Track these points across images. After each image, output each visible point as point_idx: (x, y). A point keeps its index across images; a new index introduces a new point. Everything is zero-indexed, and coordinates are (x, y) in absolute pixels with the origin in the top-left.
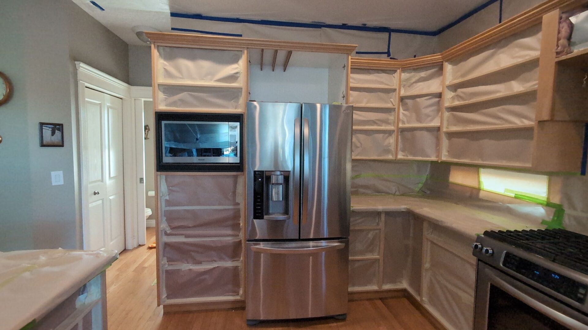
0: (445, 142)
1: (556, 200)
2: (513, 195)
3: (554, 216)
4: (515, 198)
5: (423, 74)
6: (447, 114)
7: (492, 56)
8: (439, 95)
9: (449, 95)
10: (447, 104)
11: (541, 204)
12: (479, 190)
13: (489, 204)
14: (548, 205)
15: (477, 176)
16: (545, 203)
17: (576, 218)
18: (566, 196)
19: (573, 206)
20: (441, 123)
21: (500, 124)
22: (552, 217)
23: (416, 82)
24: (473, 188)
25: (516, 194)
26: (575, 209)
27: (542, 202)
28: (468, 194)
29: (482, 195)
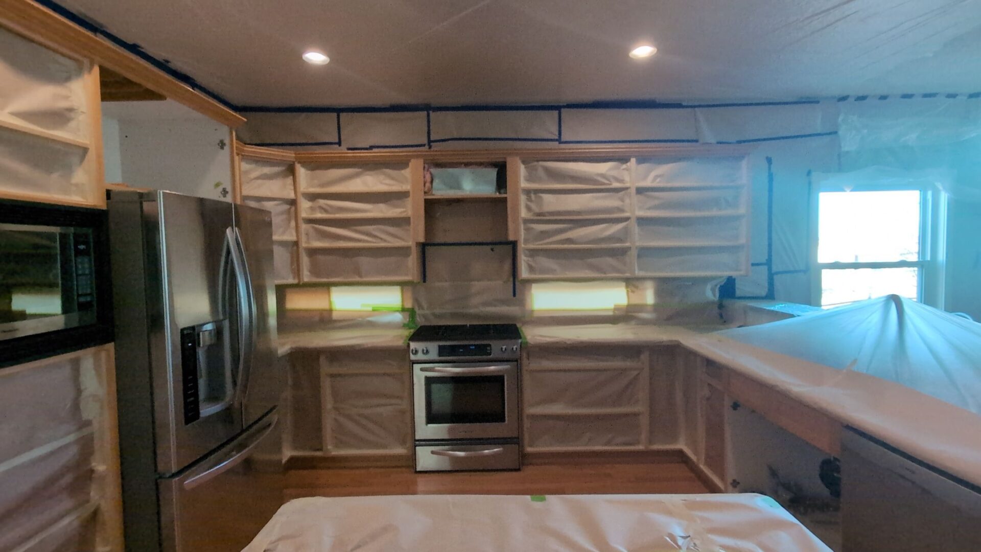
0: (305, 260)
1: (409, 305)
2: (370, 309)
3: (409, 319)
4: (373, 310)
5: (267, 170)
6: (304, 227)
7: (357, 175)
8: (293, 203)
9: (305, 205)
10: (304, 215)
11: (398, 311)
12: (330, 311)
13: (345, 323)
14: (403, 310)
15: (327, 296)
16: (400, 309)
17: (424, 316)
18: (416, 300)
19: (420, 307)
20: (297, 236)
21: (373, 242)
22: (408, 320)
23: (258, 178)
24: (322, 311)
25: (373, 308)
26: (423, 309)
27: (397, 309)
28: (317, 319)
29: (335, 316)
